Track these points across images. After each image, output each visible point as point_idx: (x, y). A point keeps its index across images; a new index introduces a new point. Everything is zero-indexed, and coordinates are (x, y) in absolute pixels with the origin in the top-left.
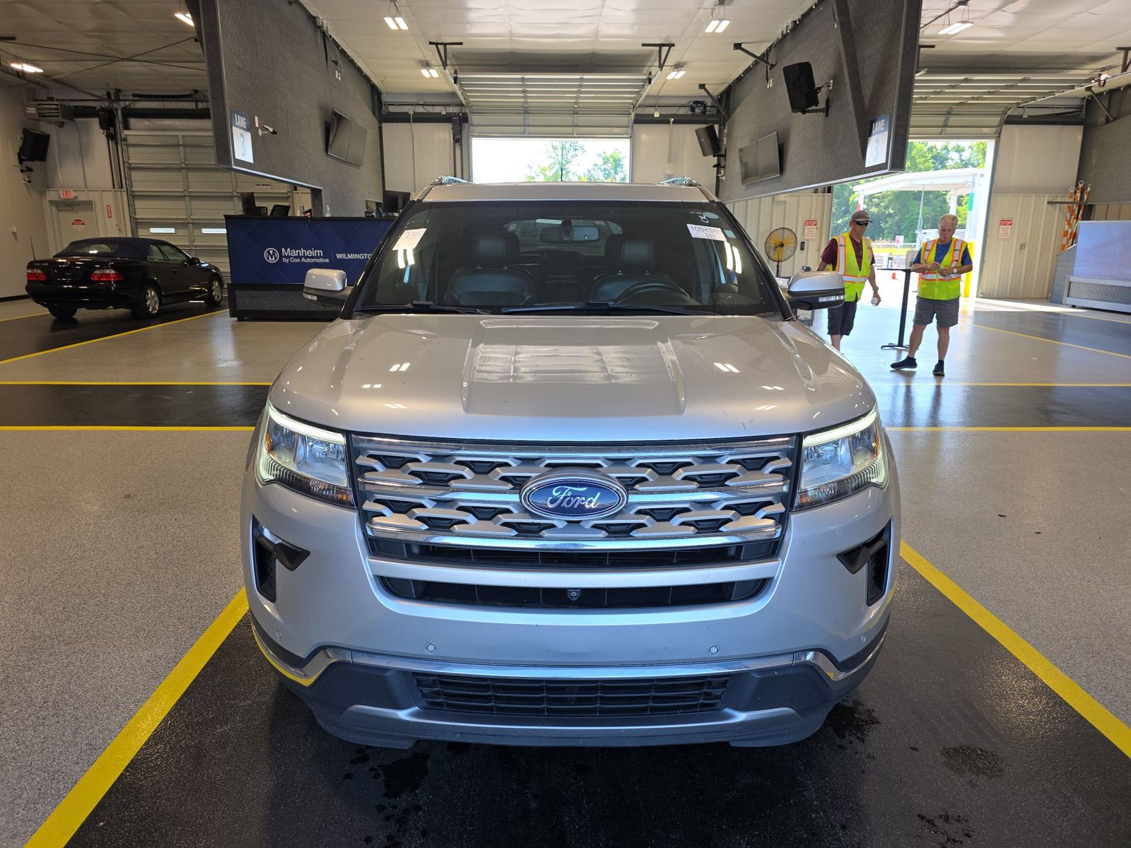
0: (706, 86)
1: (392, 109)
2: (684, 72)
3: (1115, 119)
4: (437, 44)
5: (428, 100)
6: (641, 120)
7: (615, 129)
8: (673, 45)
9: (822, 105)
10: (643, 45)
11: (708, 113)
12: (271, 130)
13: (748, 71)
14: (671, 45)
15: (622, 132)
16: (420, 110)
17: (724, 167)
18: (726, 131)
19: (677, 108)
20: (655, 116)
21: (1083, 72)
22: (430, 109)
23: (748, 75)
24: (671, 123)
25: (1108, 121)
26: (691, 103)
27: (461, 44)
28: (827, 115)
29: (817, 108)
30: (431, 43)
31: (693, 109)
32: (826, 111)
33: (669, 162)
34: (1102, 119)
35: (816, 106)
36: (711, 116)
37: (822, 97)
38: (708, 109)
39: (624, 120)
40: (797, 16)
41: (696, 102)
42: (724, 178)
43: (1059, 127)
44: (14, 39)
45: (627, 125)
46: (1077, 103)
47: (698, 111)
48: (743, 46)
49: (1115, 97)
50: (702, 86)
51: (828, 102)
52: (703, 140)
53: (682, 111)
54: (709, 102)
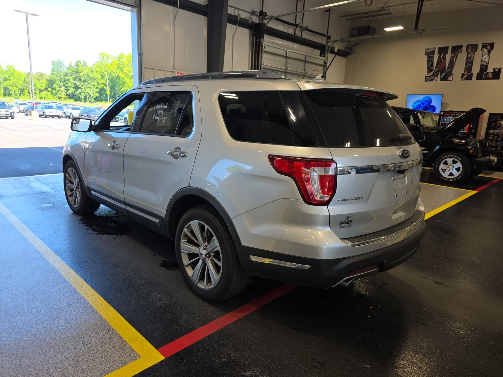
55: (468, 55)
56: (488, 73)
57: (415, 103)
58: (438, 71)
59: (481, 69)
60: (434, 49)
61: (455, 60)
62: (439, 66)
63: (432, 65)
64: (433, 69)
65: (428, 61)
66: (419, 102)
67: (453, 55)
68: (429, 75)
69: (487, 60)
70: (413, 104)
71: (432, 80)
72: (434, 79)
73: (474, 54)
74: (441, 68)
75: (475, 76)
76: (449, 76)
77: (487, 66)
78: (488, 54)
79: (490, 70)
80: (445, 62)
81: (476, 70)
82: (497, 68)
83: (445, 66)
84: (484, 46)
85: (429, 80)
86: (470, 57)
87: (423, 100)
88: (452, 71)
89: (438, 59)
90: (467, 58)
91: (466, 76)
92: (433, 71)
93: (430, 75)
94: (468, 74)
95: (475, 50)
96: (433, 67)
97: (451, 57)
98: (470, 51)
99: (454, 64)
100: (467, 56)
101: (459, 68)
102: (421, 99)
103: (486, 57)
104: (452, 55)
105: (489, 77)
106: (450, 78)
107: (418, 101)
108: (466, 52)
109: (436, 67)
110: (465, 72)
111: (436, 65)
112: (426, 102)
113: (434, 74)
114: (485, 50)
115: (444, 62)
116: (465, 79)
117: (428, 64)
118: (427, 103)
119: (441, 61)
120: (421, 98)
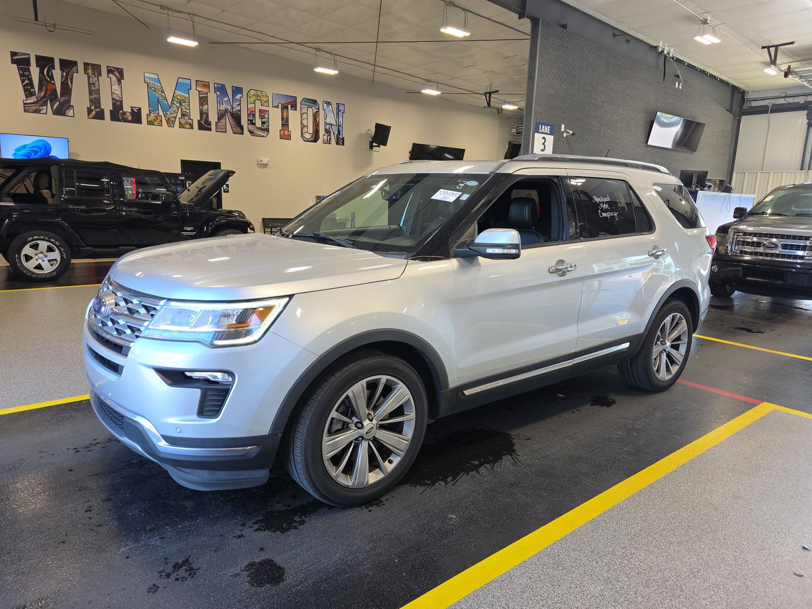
1: (754, 104)
4: (768, 47)
5: (790, 93)
12: (571, 132)
16: (782, 101)
22: (791, 100)
27: (793, 43)
30: (763, 48)
44: (498, 92)
55: (89, 80)
56: (125, 113)
57: (18, 150)
58: (44, 97)
59: (114, 105)
60: (28, 56)
61: (69, 83)
62: (44, 88)
63: (31, 84)
64: (35, 92)
65: (21, 75)
66: (27, 149)
67: (64, 74)
68: (28, 102)
69: (119, 92)
70: (14, 152)
71: (37, 111)
72: (42, 110)
73: (98, 80)
74: (49, 93)
75: (107, 115)
76: (67, 109)
77: (121, 102)
78: (119, 85)
79: (127, 108)
80: (54, 84)
81: (107, 106)
82: (135, 108)
83: (55, 90)
84: (110, 71)
85: (32, 111)
86: (94, 84)
87: (33, 145)
88: (69, 101)
89: (40, 76)
90: (90, 84)
91: (94, 112)
92: (35, 94)
93: (32, 101)
94: (97, 110)
95: (98, 73)
96: (33, 87)
97: (62, 77)
98: (90, 74)
99: (71, 90)
100: (89, 82)
101: (80, 97)
102: (31, 144)
103: (116, 87)
104: (62, 74)
105: (127, 118)
106: (70, 113)
107: (24, 147)
108: (85, 73)
109: (40, 89)
110: (91, 106)
111: (39, 85)
112: (40, 149)
113: (40, 100)
114: (114, 78)
115: (52, 84)
116: (94, 118)
117: (23, 81)
118: (43, 151)
119: (46, 80)
120: (29, 141)
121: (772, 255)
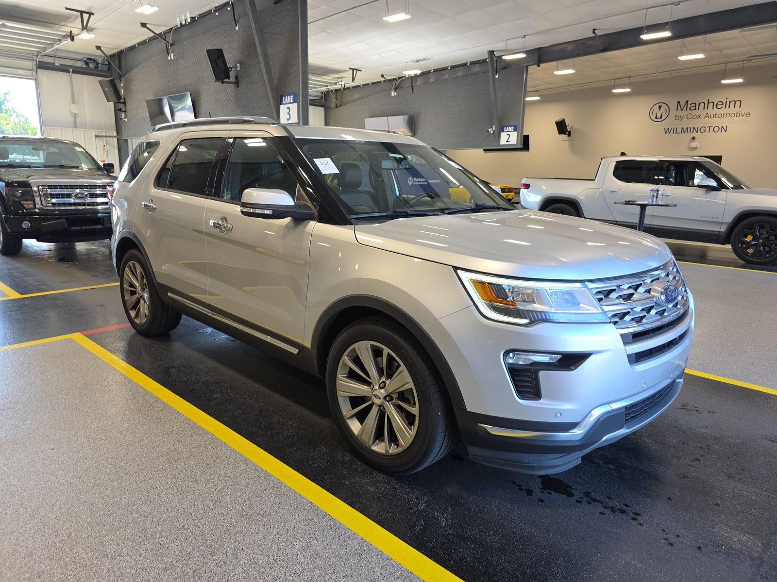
0: (102, 48)
2: (94, 36)
3: (340, 106)
6: (42, 66)
7: (19, 70)
8: (93, 14)
9: (232, 79)
10: (67, 9)
11: (100, 68)
13: (143, 43)
14: (91, 14)
15: (27, 74)
17: (125, 112)
18: (122, 85)
19: (74, 61)
20: (56, 65)
21: (328, 78)
23: (140, 46)
24: (71, 72)
25: (337, 107)
26: (85, 59)
28: (238, 87)
29: (229, 80)
31: (87, 64)
32: (237, 83)
33: (73, 103)
34: (333, 105)
35: (229, 79)
36: (102, 71)
37: (232, 74)
38: (100, 65)
39: (29, 64)
40: (196, 14)
41: (89, 59)
42: (126, 120)
43: (313, 106)
45: (31, 68)
46: (320, 94)
47: (91, 66)
48: (148, 25)
49: (338, 93)
50: (98, 48)
51: (236, 77)
52: (106, 89)
53: (78, 64)
54: (100, 60)
121: (84, 204)
